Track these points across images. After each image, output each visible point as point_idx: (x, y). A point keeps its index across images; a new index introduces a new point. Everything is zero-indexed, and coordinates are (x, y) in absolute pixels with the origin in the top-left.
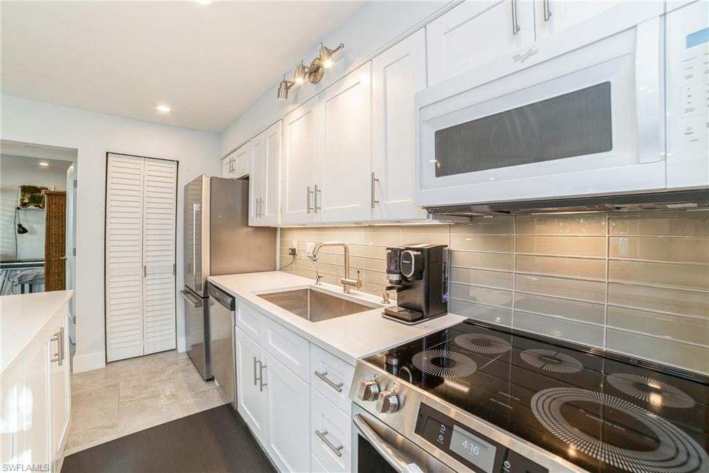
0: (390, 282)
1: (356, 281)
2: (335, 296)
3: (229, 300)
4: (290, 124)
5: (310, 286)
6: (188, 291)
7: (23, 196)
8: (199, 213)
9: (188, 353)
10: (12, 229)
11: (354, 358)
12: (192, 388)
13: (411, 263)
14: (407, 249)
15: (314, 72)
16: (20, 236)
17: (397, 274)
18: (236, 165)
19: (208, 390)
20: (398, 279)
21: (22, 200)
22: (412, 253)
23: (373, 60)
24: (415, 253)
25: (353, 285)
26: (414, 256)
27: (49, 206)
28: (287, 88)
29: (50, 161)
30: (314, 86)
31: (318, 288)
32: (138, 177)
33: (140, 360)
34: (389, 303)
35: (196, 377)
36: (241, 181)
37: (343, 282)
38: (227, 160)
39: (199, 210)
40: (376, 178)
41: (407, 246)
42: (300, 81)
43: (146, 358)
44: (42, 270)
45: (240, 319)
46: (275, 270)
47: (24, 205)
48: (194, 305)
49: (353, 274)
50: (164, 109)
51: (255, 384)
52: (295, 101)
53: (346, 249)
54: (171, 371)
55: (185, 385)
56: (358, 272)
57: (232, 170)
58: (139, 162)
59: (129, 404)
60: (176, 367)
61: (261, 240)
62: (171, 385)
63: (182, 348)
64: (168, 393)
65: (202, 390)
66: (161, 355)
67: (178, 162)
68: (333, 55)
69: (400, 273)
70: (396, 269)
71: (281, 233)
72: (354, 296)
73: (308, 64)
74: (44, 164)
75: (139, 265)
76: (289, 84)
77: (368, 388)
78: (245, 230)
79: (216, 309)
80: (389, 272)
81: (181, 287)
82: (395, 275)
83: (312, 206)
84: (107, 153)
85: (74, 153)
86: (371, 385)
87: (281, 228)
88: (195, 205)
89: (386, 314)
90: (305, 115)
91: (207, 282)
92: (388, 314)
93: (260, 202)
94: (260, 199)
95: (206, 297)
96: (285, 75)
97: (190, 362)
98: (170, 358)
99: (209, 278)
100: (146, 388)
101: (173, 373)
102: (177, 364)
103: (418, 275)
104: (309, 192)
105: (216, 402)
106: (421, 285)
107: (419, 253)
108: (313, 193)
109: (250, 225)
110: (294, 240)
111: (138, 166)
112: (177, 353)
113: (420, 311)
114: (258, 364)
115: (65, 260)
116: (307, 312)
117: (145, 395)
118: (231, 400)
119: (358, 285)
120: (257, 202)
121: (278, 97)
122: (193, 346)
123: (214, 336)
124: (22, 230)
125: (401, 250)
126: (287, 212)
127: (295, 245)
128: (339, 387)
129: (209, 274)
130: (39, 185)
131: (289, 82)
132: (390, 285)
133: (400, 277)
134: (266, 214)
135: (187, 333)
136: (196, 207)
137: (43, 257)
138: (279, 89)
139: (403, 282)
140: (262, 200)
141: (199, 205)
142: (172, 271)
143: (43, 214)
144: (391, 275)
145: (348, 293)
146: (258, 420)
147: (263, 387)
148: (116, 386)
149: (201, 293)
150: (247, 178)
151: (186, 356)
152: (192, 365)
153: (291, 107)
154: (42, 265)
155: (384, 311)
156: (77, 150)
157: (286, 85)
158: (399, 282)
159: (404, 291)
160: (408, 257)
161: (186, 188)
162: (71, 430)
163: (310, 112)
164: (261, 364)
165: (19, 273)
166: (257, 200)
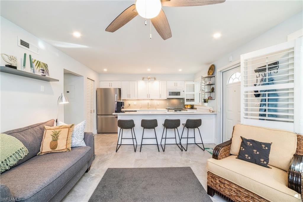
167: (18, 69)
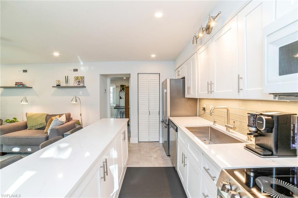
0: (250, 131)
1: (233, 127)
2: (221, 131)
3: (176, 128)
4: (199, 54)
5: (210, 125)
6: (163, 122)
7: (121, 88)
8: (166, 93)
9: (163, 144)
10: (119, 98)
11: (220, 168)
12: (163, 157)
13: (263, 123)
14: (261, 114)
15: (208, 29)
16: (120, 99)
17: (254, 127)
18: (180, 73)
19: (168, 159)
20: (255, 130)
21: (121, 89)
22: (264, 118)
23: (238, 14)
24: (266, 117)
25: (231, 128)
26: (265, 119)
27: (126, 91)
28: (196, 39)
29: (126, 78)
30: (209, 35)
31: (214, 127)
32: (147, 81)
33: (148, 143)
34: (251, 141)
35: (164, 153)
36: (182, 79)
37: (226, 126)
38: (177, 71)
39: (166, 92)
40: (240, 77)
41: (261, 113)
42: (201, 35)
43: (150, 143)
44: (124, 110)
45: (179, 136)
46: (197, 116)
47: (121, 90)
48: (164, 127)
49: (231, 122)
50: (153, 56)
51: (182, 163)
52: (201, 43)
53: (228, 110)
54: (157, 149)
55: (160, 155)
56: (234, 122)
57: (179, 75)
58: (147, 75)
59: (143, 157)
60: (158, 148)
61: (191, 103)
62: (156, 154)
63: (161, 142)
64: (155, 157)
65: (166, 159)
66: (154, 143)
67: (159, 74)
68: (215, 19)
69: (256, 127)
70: (254, 125)
71: (199, 101)
72: (232, 134)
73: (205, 26)
74: (125, 78)
75: (148, 111)
76: (197, 37)
77: (224, 185)
78: (183, 99)
79: (172, 130)
80: (249, 126)
81: (161, 120)
82: (253, 128)
83: (210, 90)
84: (138, 74)
85: (130, 75)
86: (226, 184)
87: (199, 99)
88: (165, 90)
89: (246, 147)
90: (206, 49)
91: (169, 119)
92: (247, 148)
93: (189, 88)
94: (189, 87)
95: (168, 125)
96: (195, 34)
97: (163, 147)
98: (157, 144)
99: (170, 117)
100: (148, 153)
101: (157, 150)
102: (159, 147)
103: (269, 130)
104: (208, 84)
105: (170, 165)
106: (272, 136)
107: (270, 118)
108: (210, 84)
109: (186, 97)
110: (204, 104)
111: (147, 77)
112: (159, 143)
113: (270, 150)
114: (184, 155)
115: (129, 107)
116: (209, 136)
117: (147, 155)
118: (175, 166)
119: (234, 128)
120: (188, 88)
121: (193, 44)
122: (165, 141)
123: (171, 140)
124: (121, 98)
125: (257, 115)
126: (200, 93)
127: (205, 106)
128: (213, 178)
129: (170, 116)
130: (124, 84)
131: (197, 36)
132: (250, 133)
133: (256, 129)
134: (192, 93)
135: (163, 137)
136: (165, 91)
137: (124, 106)
138: (193, 40)
139: (259, 132)
140: (190, 87)
141: (166, 90)
142: (158, 113)
143: (124, 93)
144: (250, 128)
145: (229, 131)
146: (183, 178)
147: (185, 166)
148: (140, 150)
149: (167, 123)
150: (184, 78)
151: (162, 145)
152: (164, 149)
153: (199, 47)
154: (124, 108)
155: (245, 146)
156: (130, 74)
157: (196, 38)
158: (256, 132)
159: (258, 137)
160: (261, 119)
161: (163, 83)
162: (128, 160)
163: (208, 47)
164: (185, 156)
165: (120, 110)
166: (188, 87)
167: (61, 86)
